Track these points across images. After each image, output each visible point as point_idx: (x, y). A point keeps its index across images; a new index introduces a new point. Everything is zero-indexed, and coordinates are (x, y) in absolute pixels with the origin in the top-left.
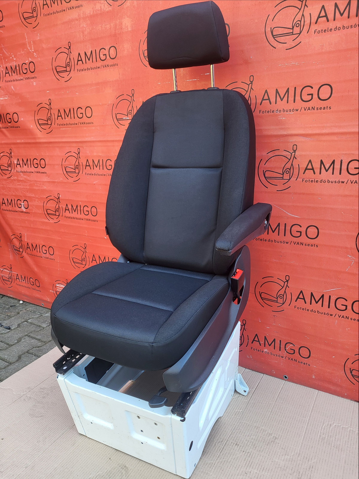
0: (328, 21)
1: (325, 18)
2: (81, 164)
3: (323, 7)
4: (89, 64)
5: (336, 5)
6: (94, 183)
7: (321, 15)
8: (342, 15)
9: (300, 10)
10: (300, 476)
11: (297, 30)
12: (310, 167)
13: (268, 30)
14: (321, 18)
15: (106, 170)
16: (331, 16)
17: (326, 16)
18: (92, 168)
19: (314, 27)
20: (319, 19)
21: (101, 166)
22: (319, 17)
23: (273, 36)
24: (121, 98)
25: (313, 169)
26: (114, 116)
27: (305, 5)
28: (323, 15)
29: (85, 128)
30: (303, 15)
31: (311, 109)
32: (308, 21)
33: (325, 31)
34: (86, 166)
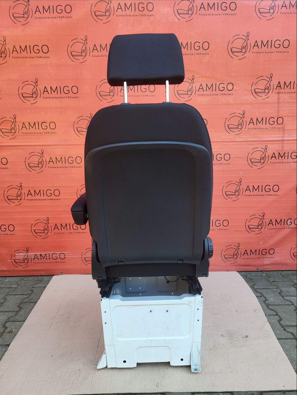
0: (204, 91)
1: (202, 90)
2: (44, 160)
3: (201, 84)
4: (54, 95)
5: (207, 85)
6: (57, 173)
7: (200, 88)
8: (209, 89)
9: (191, 84)
10: (228, 301)
11: (189, 93)
13: (176, 91)
14: (201, 89)
15: (68, 163)
16: (205, 89)
17: (202, 88)
18: (55, 163)
19: (197, 93)
20: (200, 90)
21: (63, 161)
22: (199, 89)
23: (178, 94)
24: (81, 118)
26: (75, 129)
27: (193, 82)
28: (201, 87)
29: (49, 136)
30: (192, 86)
32: (194, 90)
33: (202, 95)
34: (49, 161)
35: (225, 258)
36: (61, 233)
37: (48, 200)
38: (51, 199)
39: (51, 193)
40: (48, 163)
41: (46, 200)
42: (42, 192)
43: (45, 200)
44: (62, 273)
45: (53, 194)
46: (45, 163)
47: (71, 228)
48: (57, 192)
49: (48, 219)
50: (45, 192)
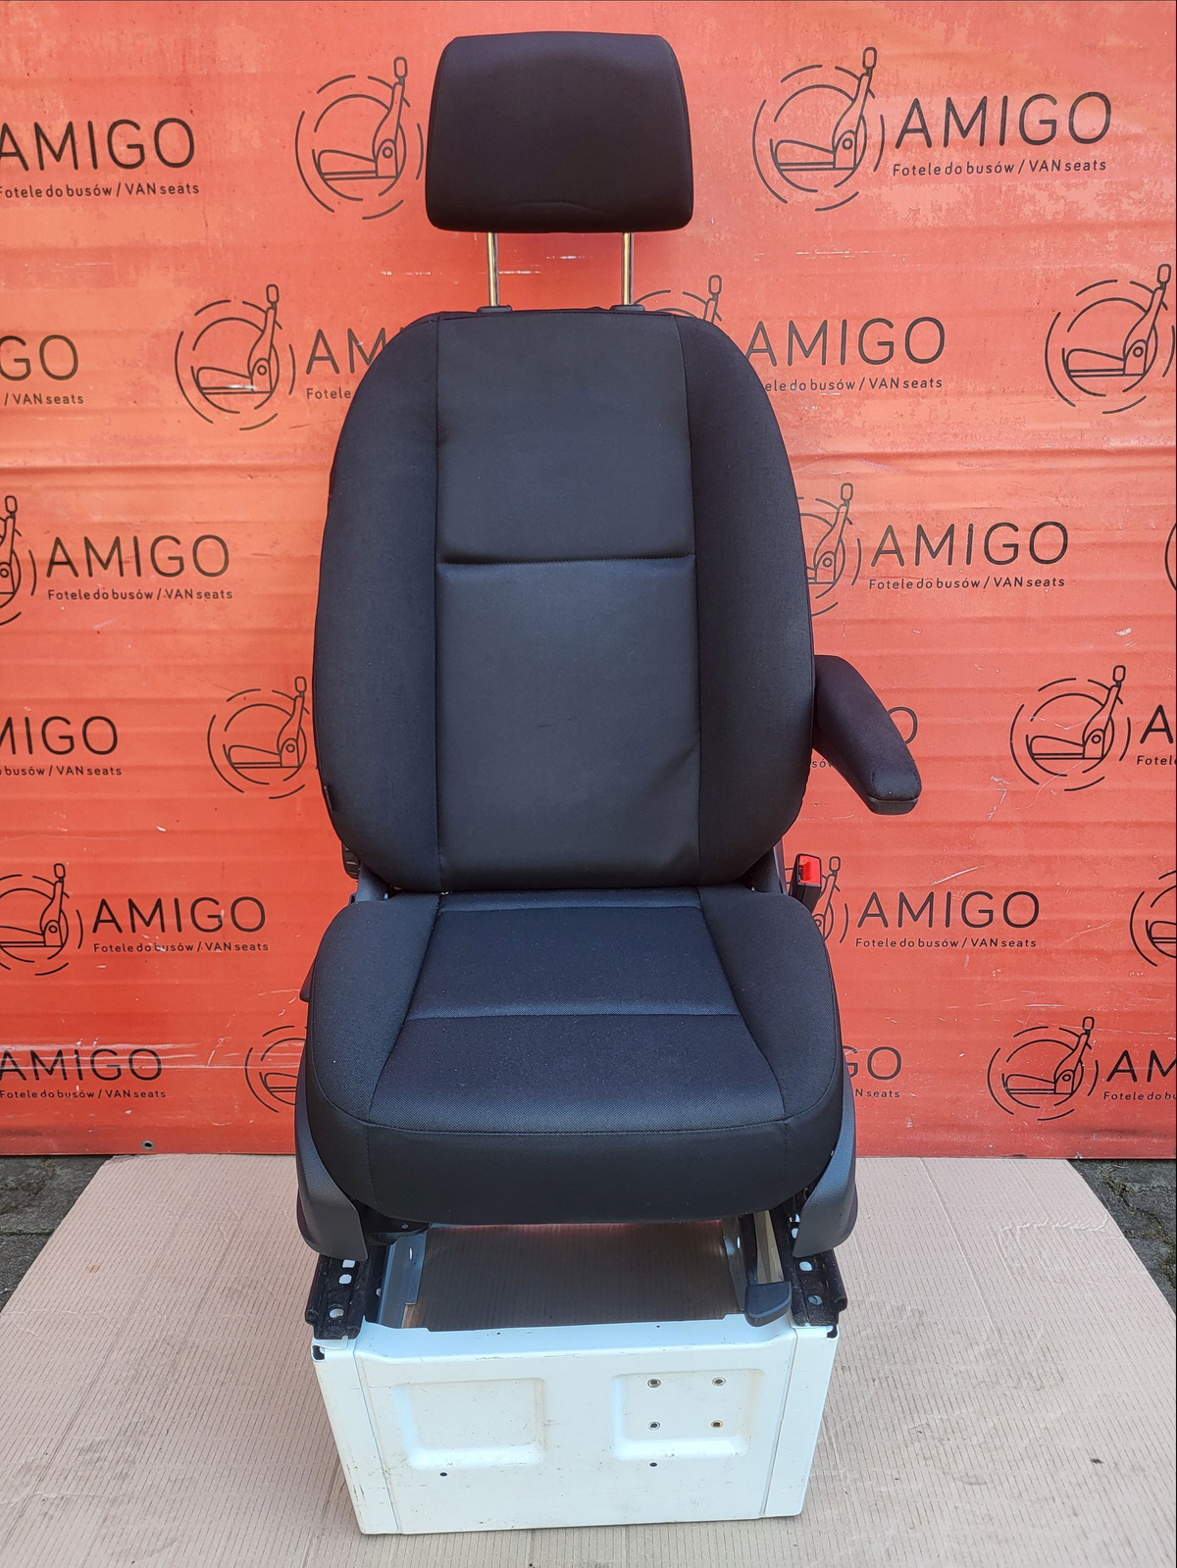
0: (929, 144)
1: (920, 137)
2: (22, 554)
3: (916, 103)
5: (950, 106)
6: (97, 627)
7: (910, 126)
8: (964, 133)
9: (854, 100)
11: (845, 158)
12: (889, 545)
13: (763, 145)
14: (911, 135)
15: (155, 575)
16: (936, 132)
17: (924, 130)
18: (83, 570)
19: (893, 157)
20: (907, 137)
21: (127, 562)
22: (905, 131)
23: (777, 164)
24: (216, 313)
25: (897, 551)
26: (186, 376)
27: (868, 90)
28: (915, 125)
29: (40, 419)
30: (861, 117)
31: (889, 384)
32: (875, 137)
33: (922, 171)
34: (53, 563)
35: (1008, 1090)
36: (130, 949)
37: (55, 772)
38: (69, 770)
39: (71, 738)
40: (42, 570)
41: (46, 773)
42: (19, 729)
43: (41, 772)
44: (148, 1145)
45: (79, 742)
46: (27, 569)
47: (186, 920)
48: (99, 732)
49: (60, 874)
50: (36, 730)
